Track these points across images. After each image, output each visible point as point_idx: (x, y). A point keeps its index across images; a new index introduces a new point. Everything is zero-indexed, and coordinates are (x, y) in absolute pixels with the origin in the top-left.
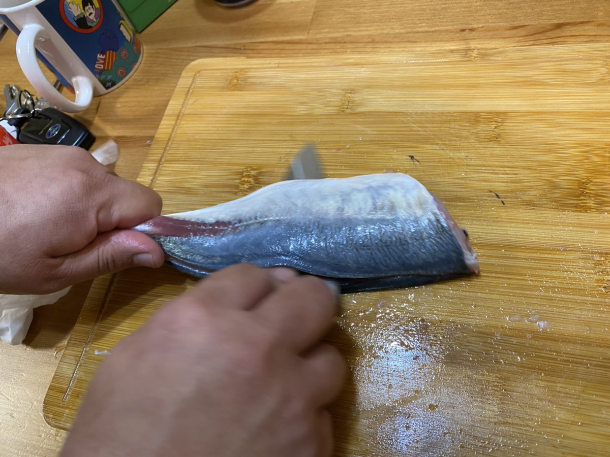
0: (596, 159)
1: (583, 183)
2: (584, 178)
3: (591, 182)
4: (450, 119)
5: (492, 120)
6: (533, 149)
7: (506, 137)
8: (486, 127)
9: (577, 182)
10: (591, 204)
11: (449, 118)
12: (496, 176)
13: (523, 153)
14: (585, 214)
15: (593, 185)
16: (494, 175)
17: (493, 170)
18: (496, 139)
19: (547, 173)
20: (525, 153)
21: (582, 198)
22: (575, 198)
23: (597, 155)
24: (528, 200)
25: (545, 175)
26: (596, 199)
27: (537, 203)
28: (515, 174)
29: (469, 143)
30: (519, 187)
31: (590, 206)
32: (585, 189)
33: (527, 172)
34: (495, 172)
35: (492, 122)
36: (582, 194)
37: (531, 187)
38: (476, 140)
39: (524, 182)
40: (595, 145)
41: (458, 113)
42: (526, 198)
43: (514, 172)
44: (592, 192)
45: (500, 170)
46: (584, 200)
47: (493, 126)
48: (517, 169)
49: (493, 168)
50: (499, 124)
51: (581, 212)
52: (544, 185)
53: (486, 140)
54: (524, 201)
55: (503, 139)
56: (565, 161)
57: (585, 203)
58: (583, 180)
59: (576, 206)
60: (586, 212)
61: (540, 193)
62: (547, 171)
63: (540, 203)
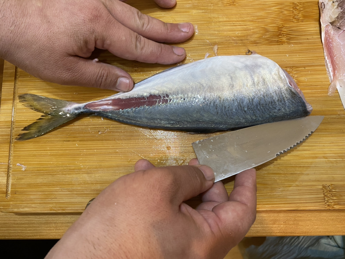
0: (286, 12)
1: (280, 28)
2: (280, 24)
3: (284, 26)
6: (253, 8)
9: (277, 27)
10: (285, 40)
12: (236, 27)
13: (248, 11)
14: (282, 46)
15: (285, 28)
16: (234, 27)
17: (234, 24)
18: (233, 3)
19: (262, 23)
20: (249, 11)
21: (280, 36)
22: (277, 37)
23: (286, 10)
24: (253, 40)
25: (261, 25)
26: (287, 37)
27: (258, 41)
28: (245, 25)
29: (218, 7)
30: (248, 33)
31: (284, 41)
32: (281, 31)
33: (252, 23)
34: (235, 24)
36: (280, 34)
37: (254, 33)
38: (222, 5)
39: (250, 30)
40: (285, 4)
42: (252, 39)
43: (245, 24)
44: (284, 33)
45: (237, 23)
46: (281, 37)
48: (245, 22)
49: (233, 23)
51: (280, 45)
52: (261, 31)
53: (228, 5)
54: (252, 41)
55: (237, 3)
56: (270, 15)
57: (282, 39)
58: (280, 26)
59: (278, 41)
60: (282, 45)
61: (259, 36)
62: (262, 22)
63: (260, 41)
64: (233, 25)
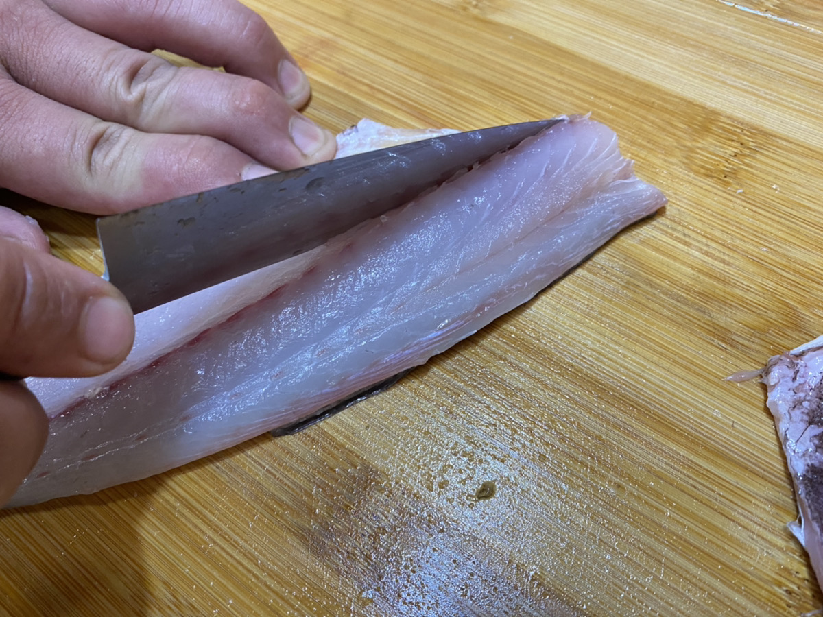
4: (653, 103)
5: (735, 138)
7: (748, 181)
8: (716, 146)
11: (653, 100)
12: (685, 248)
13: (763, 226)
16: (680, 246)
17: (685, 235)
18: (724, 177)
19: (793, 288)
20: (768, 228)
24: (722, 325)
25: (787, 292)
27: (740, 340)
28: (723, 261)
29: (665, 161)
30: (718, 291)
33: (751, 268)
35: (733, 141)
37: (743, 304)
38: (684, 163)
39: (735, 286)
41: (676, 97)
42: (723, 320)
43: (726, 258)
47: (731, 151)
48: (731, 254)
50: (746, 152)
53: (702, 171)
54: (715, 325)
55: (738, 184)
61: (756, 323)
62: (796, 284)
63: (746, 343)
64: (682, 237)
